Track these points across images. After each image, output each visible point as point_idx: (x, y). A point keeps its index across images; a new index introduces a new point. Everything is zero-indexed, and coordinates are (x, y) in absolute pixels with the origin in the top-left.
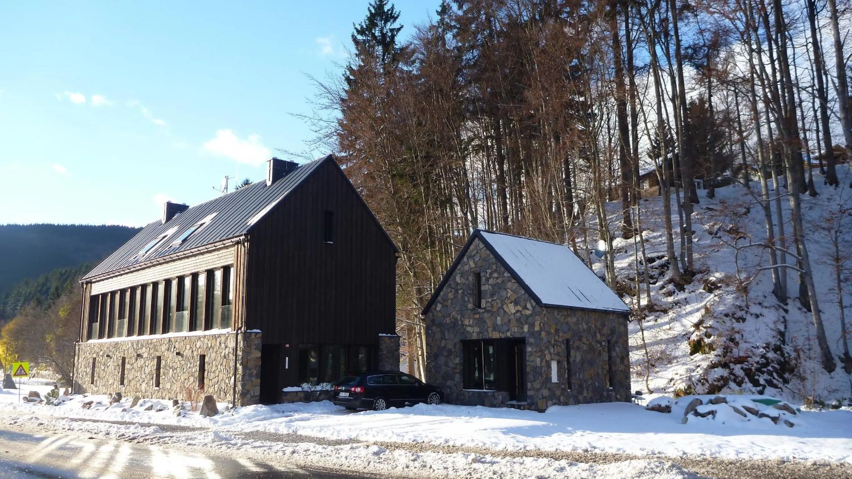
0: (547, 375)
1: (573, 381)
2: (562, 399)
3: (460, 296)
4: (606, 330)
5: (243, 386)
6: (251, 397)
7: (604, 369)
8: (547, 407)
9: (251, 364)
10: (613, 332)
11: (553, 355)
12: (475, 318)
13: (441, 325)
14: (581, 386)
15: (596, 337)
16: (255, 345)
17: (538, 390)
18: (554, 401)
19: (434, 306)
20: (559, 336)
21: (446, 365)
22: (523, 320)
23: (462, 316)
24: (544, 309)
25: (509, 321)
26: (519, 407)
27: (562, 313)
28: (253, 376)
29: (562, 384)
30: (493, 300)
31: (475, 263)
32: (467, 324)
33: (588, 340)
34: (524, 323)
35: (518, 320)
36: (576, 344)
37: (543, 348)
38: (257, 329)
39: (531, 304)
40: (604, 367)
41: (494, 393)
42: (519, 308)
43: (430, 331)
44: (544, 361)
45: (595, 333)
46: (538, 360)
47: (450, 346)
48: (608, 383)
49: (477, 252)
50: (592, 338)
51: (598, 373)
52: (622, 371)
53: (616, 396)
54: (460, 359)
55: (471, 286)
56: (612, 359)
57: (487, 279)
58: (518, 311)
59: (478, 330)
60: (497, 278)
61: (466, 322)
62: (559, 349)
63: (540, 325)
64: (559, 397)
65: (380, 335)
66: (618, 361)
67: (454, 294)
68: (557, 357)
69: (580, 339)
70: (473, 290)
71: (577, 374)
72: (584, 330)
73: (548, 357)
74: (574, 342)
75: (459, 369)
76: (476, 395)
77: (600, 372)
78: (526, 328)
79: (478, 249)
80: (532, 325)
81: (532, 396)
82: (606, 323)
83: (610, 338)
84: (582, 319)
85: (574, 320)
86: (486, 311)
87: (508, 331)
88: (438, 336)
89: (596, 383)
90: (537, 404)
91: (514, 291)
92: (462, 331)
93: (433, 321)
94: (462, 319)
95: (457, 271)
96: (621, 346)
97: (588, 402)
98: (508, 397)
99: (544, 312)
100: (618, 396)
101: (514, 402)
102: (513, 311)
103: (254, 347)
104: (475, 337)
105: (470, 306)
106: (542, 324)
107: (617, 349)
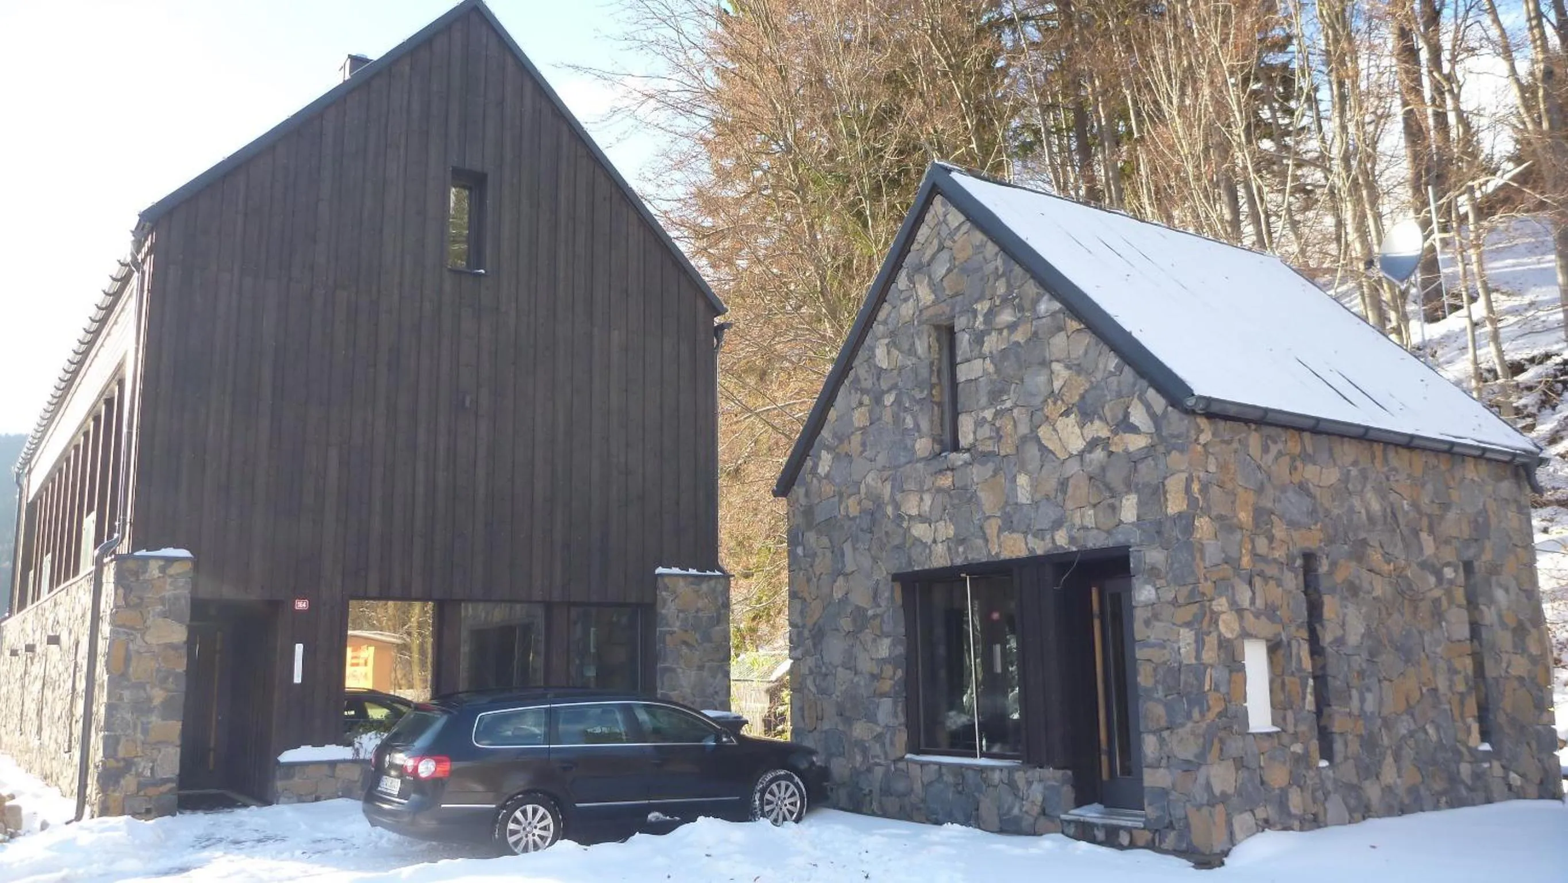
0: (1227, 700)
1: (1338, 724)
2: (1296, 801)
3: (887, 417)
4: (1453, 524)
5: (111, 745)
6: (141, 786)
7: (1456, 672)
8: (1232, 842)
9: (140, 669)
10: (1480, 530)
11: (1249, 617)
12: (939, 490)
13: (830, 525)
14: (1370, 743)
15: (1421, 549)
16: (162, 600)
17: (1189, 767)
18: (1261, 813)
19: (809, 463)
20: (1271, 539)
21: (850, 664)
22: (1114, 477)
23: (899, 487)
24: (1203, 422)
25: (1063, 484)
26: (1111, 838)
27: (1280, 446)
28: (150, 711)
29: (1296, 737)
30: (996, 414)
31: (934, 287)
32: (914, 512)
33: (1388, 558)
34: (1120, 487)
35: (1097, 479)
36: (1340, 577)
37: (1206, 587)
38: (177, 547)
39: (1148, 407)
40: (1457, 664)
41: (1011, 770)
42: (1098, 429)
43: (800, 551)
44: (1212, 640)
45: (1416, 533)
46: (1187, 636)
47: (860, 598)
48: (1475, 727)
49: (941, 248)
50: (1407, 546)
51: (1435, 690)
52: (1521, 679)
53: (1505, 778)
54: (894, 645)
55: (924, 373)
56: (1485, 634)
57: (979, 339)
58: (1093, 444)
59: (951, 532)
60: (1012, 327)
61: (911, 506)
62: (1275, 593)
63: (1188, 489)
64: (1284, 792)
65: (660, 570)
66: (1505, 640)
67: (871, 412)
68: (1267, 628)
69: (1359, 552)
70: (932, 386)
71: (1355, 693)
72: (1371, 518)
73: (1228, 626)
74: (1334, 564)
75: (893, 677)
76: (949, 778)
77: (1442, 685)
78: (1129, 509)
79: (944, 234)
80: (1156, 493)
81: (1164, 793)
82: (1455, 495)
83: (1469, 553)
84: (1364, 476)
85: (1332, 476)
86: (981, 457)
87: (1058, 524)
88: (823, 563)
89: (1431, 730)
90: (1188, 826)
91: (1077, 368)
92: (897, 541)
93: (808, 512)
94: (899, 497)
95: (878, 328)
96: (1513, 585)
97: (1403, 811)
98: (1068, 792)
99: (1204, 438)
100: (1515, 779)
101: (1091, 813)
102: (1077, 444)
103: (159, 608)
104: (940, 558)
105: (923, 445)
106: (1196, 487)
107: (1499, 594)
